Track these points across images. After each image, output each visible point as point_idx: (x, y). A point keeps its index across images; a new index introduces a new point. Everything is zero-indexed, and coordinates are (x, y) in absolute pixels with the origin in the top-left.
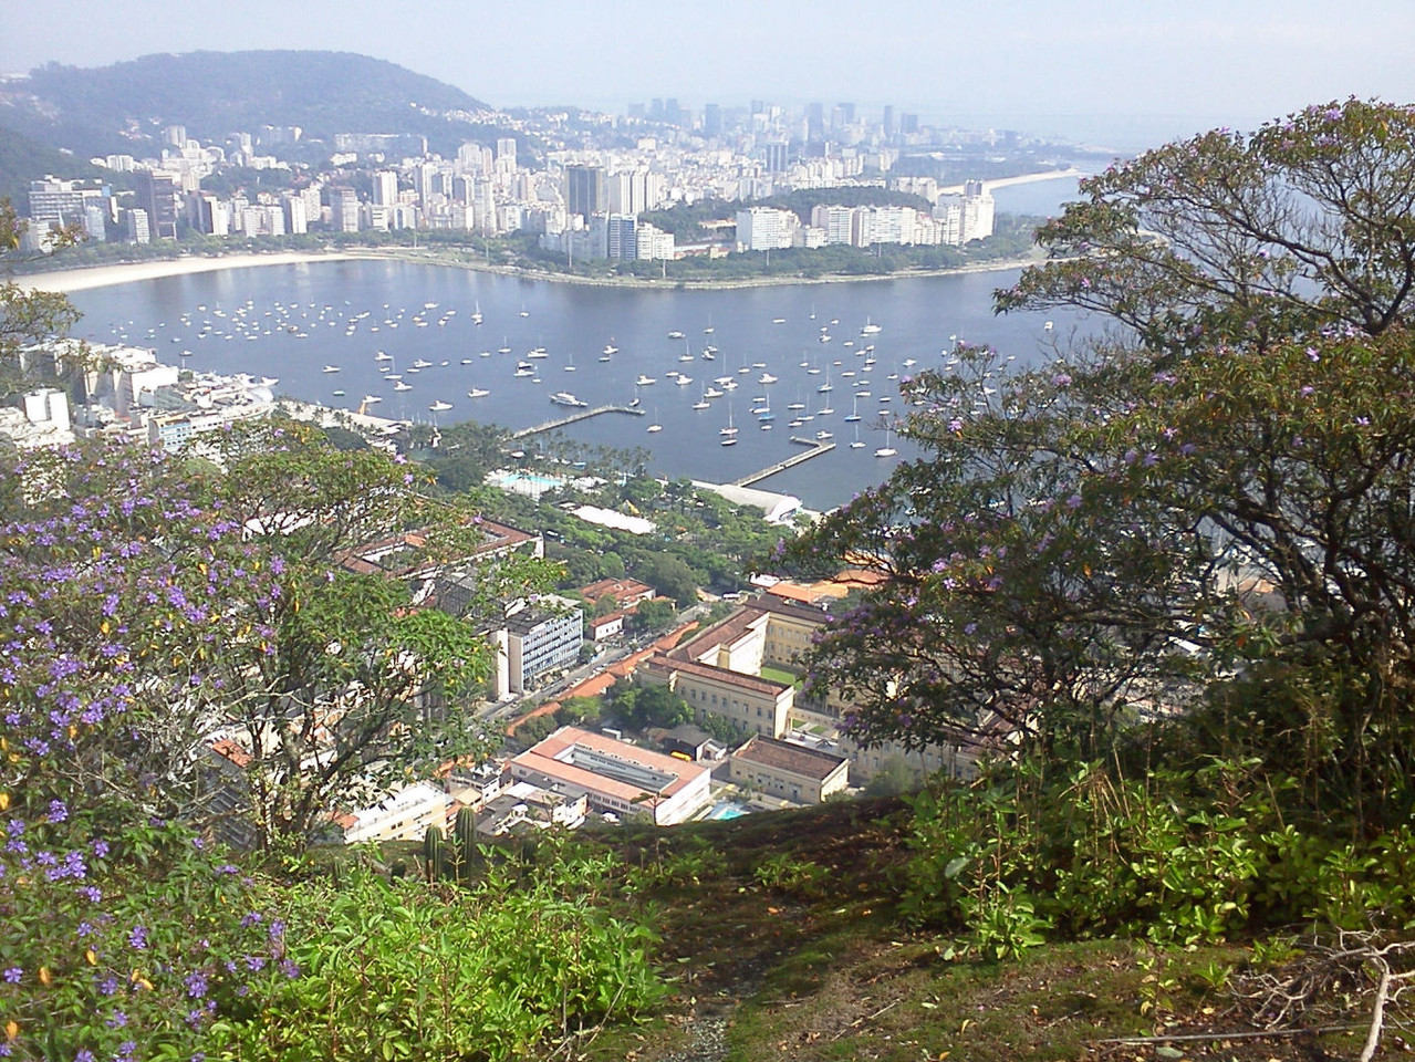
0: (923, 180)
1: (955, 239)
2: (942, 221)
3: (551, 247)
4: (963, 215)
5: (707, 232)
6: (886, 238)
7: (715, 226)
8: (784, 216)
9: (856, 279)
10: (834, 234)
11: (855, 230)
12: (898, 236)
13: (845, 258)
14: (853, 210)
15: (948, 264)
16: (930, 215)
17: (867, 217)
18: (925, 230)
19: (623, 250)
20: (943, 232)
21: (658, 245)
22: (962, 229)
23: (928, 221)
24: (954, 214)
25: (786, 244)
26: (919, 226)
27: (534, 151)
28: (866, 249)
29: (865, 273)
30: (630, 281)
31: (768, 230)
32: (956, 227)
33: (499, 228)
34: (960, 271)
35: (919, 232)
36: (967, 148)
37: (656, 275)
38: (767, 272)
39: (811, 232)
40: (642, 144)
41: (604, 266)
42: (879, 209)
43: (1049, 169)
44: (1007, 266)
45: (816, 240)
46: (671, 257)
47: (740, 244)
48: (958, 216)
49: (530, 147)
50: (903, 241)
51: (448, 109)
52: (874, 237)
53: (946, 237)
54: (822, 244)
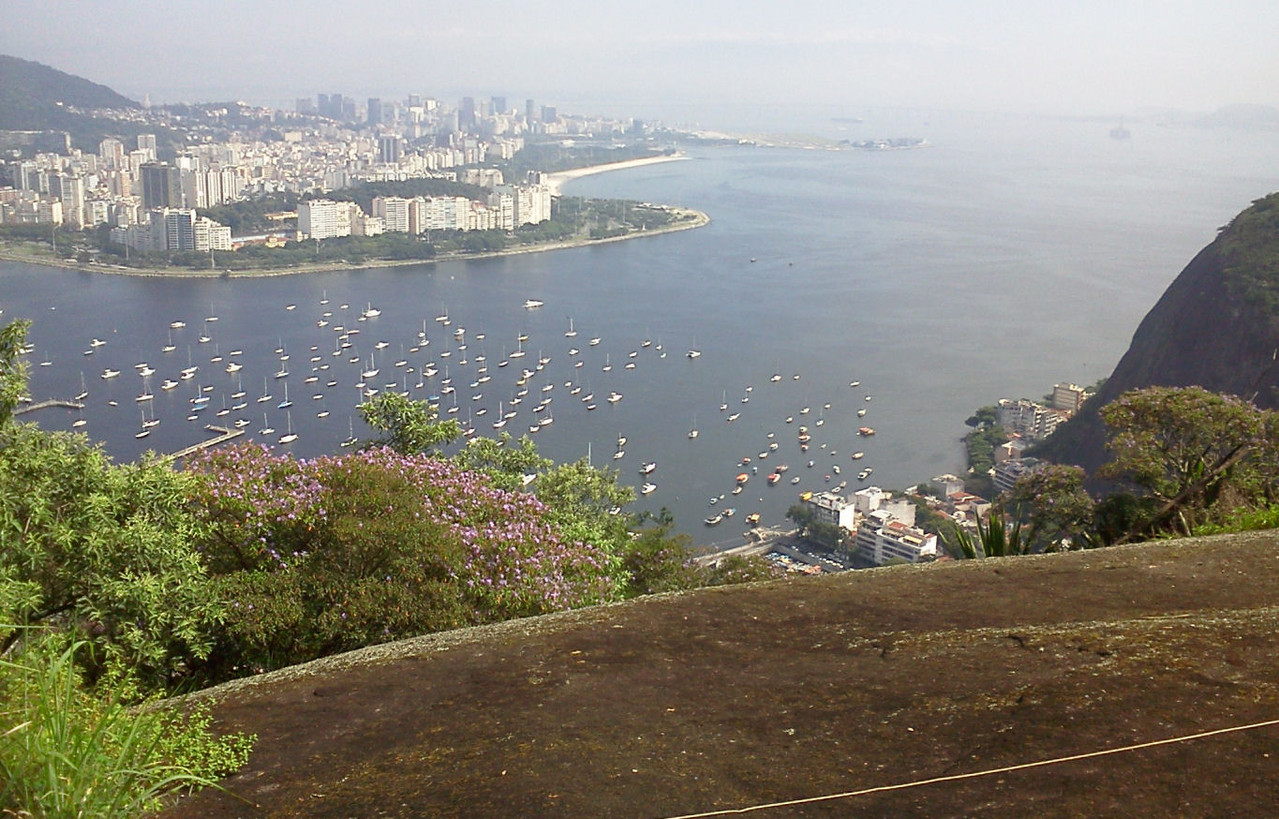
0: (489, 172)
1: (509, 224)
2: (495, 208)
3: (120, 240)
4: (516, 203)
5: (272, 223)
6: (443, 225)
7: (283, 217)
8: (345, 206)
9: (399, 263)
10: (392, 222)
11: (412, 219)
12: (454, 222)
13: (394, 245)
14: (410, 200)
15: (489, 248)
16: (485, 204)
17: (422, 207)
18: (479, 217)
19: (182, 241)
20: (496, 218)
21: (217, 238)
22: (516, 214)
23: (482, 210)
24: (506, 201)
25: (345, 232)
26: (473, 214)
27: (176, 146)
28: (421, 235)
29: (408, 258)
30: (183, 273)
31: (327, 220)
32: (509, 213)
33: (86, 222)
34: (501, 254)
35: (473, 219)
36: (597, 136)
37: (205, 266)
38: (315, 259)
39: (369, 221)
40: (288, 136)
41: (162, 258)
42: (434, 200)
43: (656, 154)
44: (546, 248)
45: (374, 227)
46: (228, 248)
47: (299, 233)
48: (511, 204)
49: (171, 142)
50: (458, 226)
51: (96, 107)
52: (430, 225)
53: (500, 223)
54: (380, 232)
